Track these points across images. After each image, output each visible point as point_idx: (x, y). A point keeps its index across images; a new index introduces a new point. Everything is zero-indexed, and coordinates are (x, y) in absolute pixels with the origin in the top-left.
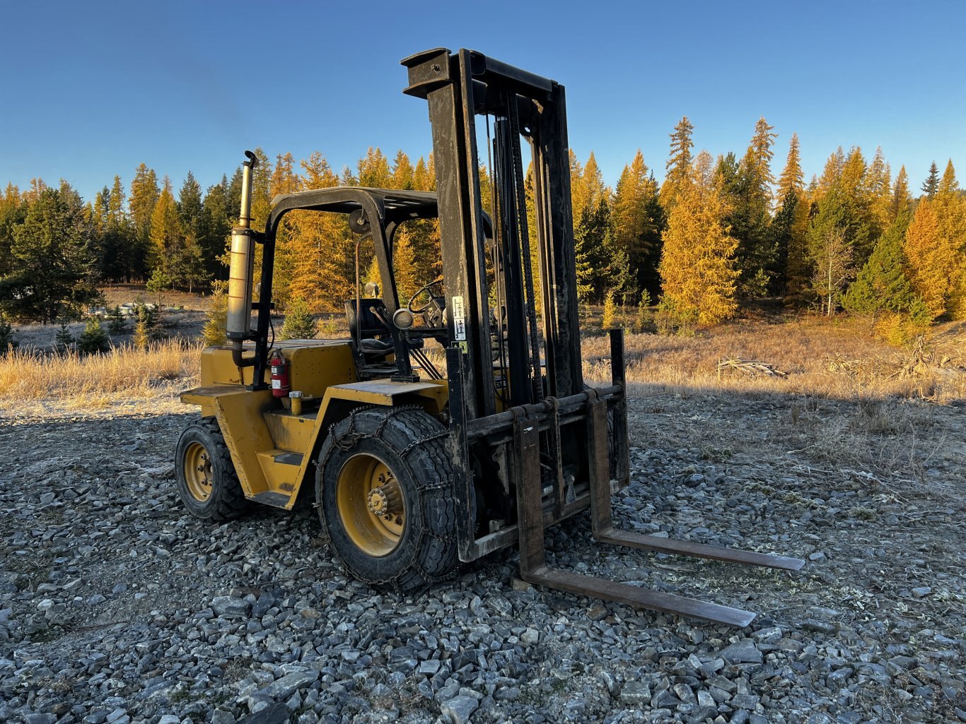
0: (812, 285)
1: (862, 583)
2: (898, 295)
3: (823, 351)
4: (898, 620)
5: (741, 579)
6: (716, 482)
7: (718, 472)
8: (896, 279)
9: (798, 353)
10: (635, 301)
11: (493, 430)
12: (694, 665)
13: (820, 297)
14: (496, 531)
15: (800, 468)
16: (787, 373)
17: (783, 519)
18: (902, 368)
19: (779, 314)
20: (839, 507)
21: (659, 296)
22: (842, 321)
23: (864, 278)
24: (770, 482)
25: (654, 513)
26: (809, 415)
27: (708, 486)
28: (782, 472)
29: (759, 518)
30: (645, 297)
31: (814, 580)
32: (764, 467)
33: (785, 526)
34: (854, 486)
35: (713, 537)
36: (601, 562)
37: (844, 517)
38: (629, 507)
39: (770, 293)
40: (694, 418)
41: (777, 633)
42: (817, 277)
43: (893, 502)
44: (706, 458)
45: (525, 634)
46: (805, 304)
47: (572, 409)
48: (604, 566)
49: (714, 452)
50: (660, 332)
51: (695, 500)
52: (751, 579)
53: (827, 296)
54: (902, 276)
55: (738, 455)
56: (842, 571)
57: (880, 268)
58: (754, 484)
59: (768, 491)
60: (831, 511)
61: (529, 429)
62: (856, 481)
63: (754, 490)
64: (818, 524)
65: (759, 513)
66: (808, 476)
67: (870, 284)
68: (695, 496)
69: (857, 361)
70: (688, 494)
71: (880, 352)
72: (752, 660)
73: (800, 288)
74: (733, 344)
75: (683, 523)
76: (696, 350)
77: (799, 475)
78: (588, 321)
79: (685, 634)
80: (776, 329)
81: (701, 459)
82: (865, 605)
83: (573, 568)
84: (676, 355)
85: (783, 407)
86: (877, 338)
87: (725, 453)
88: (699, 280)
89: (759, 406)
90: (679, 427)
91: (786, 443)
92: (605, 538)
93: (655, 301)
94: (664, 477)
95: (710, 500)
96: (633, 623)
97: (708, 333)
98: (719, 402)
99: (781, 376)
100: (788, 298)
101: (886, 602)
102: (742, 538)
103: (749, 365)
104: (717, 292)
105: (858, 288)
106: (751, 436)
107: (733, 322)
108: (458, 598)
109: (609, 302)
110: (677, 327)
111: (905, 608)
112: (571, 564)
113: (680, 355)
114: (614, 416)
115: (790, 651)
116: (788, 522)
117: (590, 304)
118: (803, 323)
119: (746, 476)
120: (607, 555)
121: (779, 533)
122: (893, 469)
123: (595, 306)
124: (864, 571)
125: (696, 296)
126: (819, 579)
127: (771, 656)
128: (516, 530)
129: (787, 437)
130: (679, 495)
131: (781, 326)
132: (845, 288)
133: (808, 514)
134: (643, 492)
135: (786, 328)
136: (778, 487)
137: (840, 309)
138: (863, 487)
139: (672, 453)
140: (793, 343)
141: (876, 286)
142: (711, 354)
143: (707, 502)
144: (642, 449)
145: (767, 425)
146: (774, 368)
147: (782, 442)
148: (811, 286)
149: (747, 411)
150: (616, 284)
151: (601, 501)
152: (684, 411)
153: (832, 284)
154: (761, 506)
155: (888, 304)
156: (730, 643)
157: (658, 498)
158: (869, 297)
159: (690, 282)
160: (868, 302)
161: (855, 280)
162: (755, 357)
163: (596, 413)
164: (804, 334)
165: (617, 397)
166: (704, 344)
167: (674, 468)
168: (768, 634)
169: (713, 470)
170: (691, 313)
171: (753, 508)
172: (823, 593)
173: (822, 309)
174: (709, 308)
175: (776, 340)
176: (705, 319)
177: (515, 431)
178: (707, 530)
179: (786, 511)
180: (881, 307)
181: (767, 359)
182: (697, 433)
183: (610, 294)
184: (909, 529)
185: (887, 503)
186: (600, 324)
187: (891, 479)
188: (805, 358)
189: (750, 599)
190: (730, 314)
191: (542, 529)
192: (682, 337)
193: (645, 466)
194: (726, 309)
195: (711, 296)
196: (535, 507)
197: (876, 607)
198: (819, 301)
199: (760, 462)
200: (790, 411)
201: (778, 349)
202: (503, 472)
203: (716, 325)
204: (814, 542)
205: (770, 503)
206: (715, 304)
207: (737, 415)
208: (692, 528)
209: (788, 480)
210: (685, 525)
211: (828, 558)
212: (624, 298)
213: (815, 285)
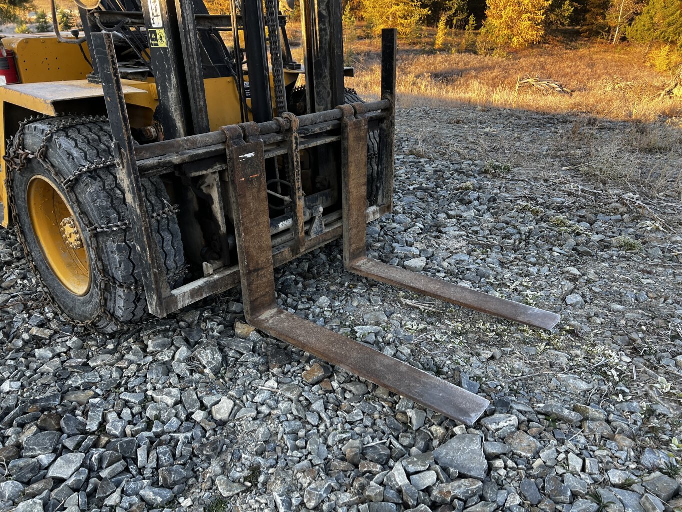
0: (605, 16)
1: (618, 339)
2: (671, 29)
3: (603, 74)
4: (657, 403)
5: (488, 325)
6: (489, 201)
7: (493, 189)
8: (672, 14)
9: (584, 74)
10: (462, 26)
11: (191, 157)
12: (398, 480)
13: (610, 28)
14: (209, 275)
15: (571, 187)
16: (572, 91)
17: (547, 246)
18: (663, 90)
19: (575, 42)
20: (604, 233)
21: (483, 21)
22: (623, 49)
23: (648, 13)
24: (540, 201)
25: (421, 233)
26: (587, 131)
27: (481, 204)
28: (554, 190)
29: (523, 244)
30: (471, 22)
31: (567, 331)
32: (538, 184)
33: (547, 255)
34: (621, 210)
35: (471, 266)
36: (347, 295)
37: (608, 247)
38: (398, 226)
39: (571, 24)
40: (487, 130)
41: (512, 423)
42: (611, 10)
43: (657, 229)
44: (486, 172)
45: (217, 406)
46: (597, 33)
47: (321, 129)
48: (347, 301)
49: (494, 167)
50: (479, 52)
51: (465, 219)
52: (499, 326)
53: (615, 27)
54: (679, 12)
55: (516, 170)
56: (598, 321)
57: (663, 4)
58: (525, 203)
59: (537, 212)
60: (596, 238)
61: (249, 155)
62: (624, 204)
63: (524, 209)
64: (579, 255)
65: (524, 237)
66: (578, 196)
67: (651, 18)
68: (465, 215)
69: (629, 83)
70: (458, 212)
71: (647, 76)
72: (473, 473)
73: (596, 19)
74: (535, 65)
75: (446, 247)
76: (505, 69)
77: (570, 194)
78: (423, 40)
79: (405, 413)
80: (571, 54)
81: (482, 172)
82: (620, 374)
83: (314, 302)
84: (489, 72)
85: (565, 122)
86: (648, 64)
87: (505, 168)
88: (517, 8)
89: (545, 120)
90: (471, 139)
91: (563, 158)
92: (354, 269)
93: (477, 27)
94: (441, 193)
95: (479, 220)
96: (350, 391)
97: (516, 55)
98: (512, 115)
99: (568, 93)
100: (585, 27)
101: (645, 372)
102: (499, 269)
103: (544, 83)
104: (529, 20)
105: (642, 21)
106: (533, 149)
107: (538, 47)
108: (163, 346)
109: (441, 25)
110: (493, 49)
111: (667, 386)
112: (314, 297)
113: (492, 73)
114: (380, 136)
115: (523, 454)
116: (551, 249)
117: (428, 26)
118: (592, 49)
119: (519, 194)
120: (355, 287)
121: (540, 264)
122: (659, 191)
123: (431, 28)
124: (623, 322)
125: (512, 23)
126: (572, 332)
127: (498, 463)
128: (237, 273)
129: (563, 153)
130: (451, 213)
131: (575, 51)
132: (631, 20)
133: (572, 242)
134: (416, 209)
135: (579, 53)
136: (548, 207)
137: (624, 39)
138: (630, 211)
139: (456, 166)
140: (582, 66)
141: (656, 20)
142: (516, 72)
143: (475, 222)
144: (431, 161)
145: (548, 139)
146: (563, 86)
147: (559, 157)
148: (604, 18)
149: (534, 125)
150: (450, 9)
151: (354, 231)
152: (480, 123)
153: (622, 17)
154: (527, 229)
155: (662, 36)
156: (453, 435)
157: (429, 217)
158: (649, 29)
159: (509, 9)
160: (646, 34)
161: (640, 14)
162: (550, 77)
163: (351, 134)
164: (591, 59)
165: (384, 113)
166: (512, 64)
167: (454, 183)
168: (502, 424)
169: (490, 187)
170: (506, 37)
171: (519, 232)
172: (574, 352)
173: (610, 38)
174: (521, 34)
175: (568, 63)
176: (516, 43)
177: (228, 157)
178: (466, 257)
179: (550, 237)
180: (656, 38)
181: (559, 79)
182: (485, 144)
183: (443, 18)
184: (671, 264)
185: (651, 231)
186: (433, 44)
187: (655, 201)
188: (589, 79)
189: (492, 358)
190: (537, 39)
191: (271, 269)
192: (496, 57)
193: (428, 179)
194: (533, 35)
195: (524, 23)
196: (260, 247)
197: (632, 378)
198: (609, 31)
199: (536, 179)
200: (570, 126)
201: (569, 70)
202: (217, 207)
203: (524, 49)
204: (574, 279)
205: (537, 227)
206: (526, 30)
207: (524, 128)
208: (453, 254)
209: (559, 200)
210: (447, 249)
211: (586, 302)
212: (454, 22)
213: (608, 17)
